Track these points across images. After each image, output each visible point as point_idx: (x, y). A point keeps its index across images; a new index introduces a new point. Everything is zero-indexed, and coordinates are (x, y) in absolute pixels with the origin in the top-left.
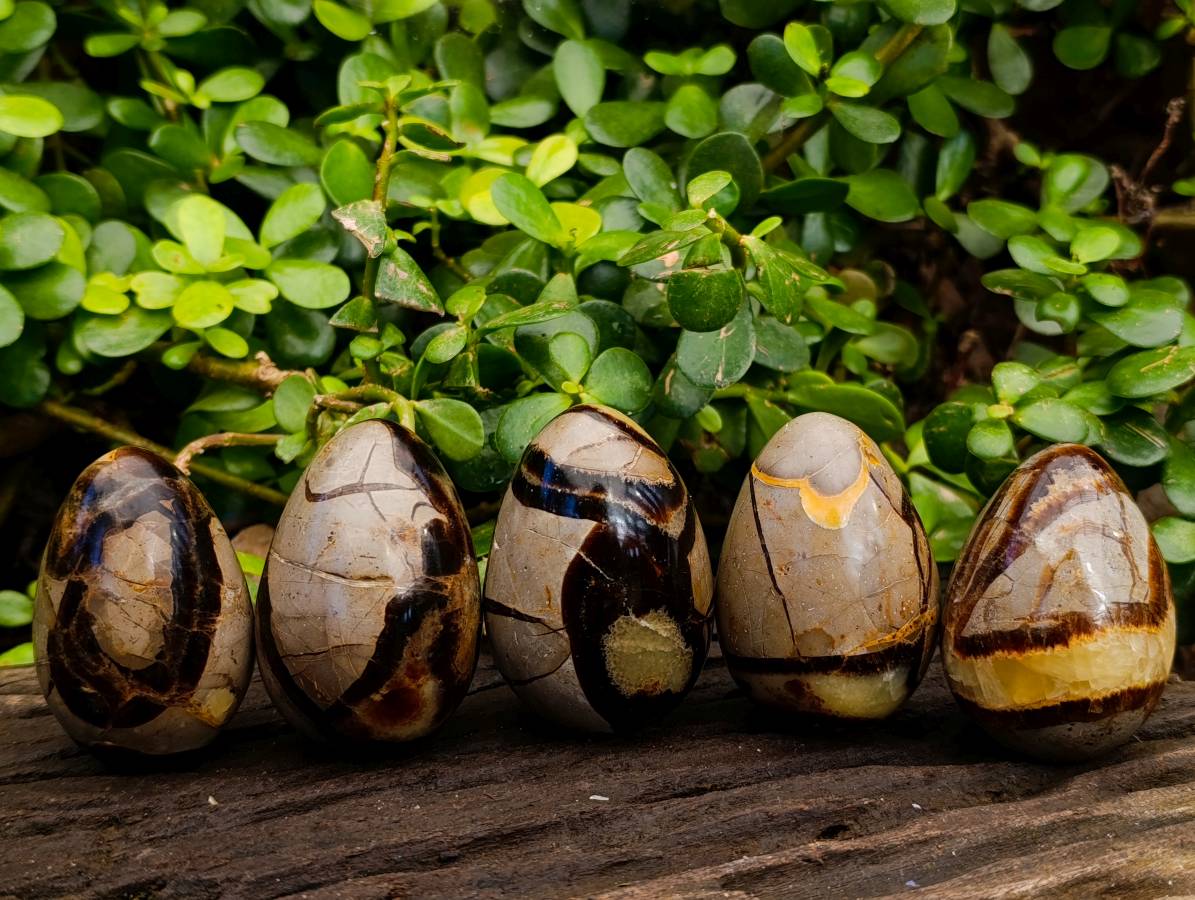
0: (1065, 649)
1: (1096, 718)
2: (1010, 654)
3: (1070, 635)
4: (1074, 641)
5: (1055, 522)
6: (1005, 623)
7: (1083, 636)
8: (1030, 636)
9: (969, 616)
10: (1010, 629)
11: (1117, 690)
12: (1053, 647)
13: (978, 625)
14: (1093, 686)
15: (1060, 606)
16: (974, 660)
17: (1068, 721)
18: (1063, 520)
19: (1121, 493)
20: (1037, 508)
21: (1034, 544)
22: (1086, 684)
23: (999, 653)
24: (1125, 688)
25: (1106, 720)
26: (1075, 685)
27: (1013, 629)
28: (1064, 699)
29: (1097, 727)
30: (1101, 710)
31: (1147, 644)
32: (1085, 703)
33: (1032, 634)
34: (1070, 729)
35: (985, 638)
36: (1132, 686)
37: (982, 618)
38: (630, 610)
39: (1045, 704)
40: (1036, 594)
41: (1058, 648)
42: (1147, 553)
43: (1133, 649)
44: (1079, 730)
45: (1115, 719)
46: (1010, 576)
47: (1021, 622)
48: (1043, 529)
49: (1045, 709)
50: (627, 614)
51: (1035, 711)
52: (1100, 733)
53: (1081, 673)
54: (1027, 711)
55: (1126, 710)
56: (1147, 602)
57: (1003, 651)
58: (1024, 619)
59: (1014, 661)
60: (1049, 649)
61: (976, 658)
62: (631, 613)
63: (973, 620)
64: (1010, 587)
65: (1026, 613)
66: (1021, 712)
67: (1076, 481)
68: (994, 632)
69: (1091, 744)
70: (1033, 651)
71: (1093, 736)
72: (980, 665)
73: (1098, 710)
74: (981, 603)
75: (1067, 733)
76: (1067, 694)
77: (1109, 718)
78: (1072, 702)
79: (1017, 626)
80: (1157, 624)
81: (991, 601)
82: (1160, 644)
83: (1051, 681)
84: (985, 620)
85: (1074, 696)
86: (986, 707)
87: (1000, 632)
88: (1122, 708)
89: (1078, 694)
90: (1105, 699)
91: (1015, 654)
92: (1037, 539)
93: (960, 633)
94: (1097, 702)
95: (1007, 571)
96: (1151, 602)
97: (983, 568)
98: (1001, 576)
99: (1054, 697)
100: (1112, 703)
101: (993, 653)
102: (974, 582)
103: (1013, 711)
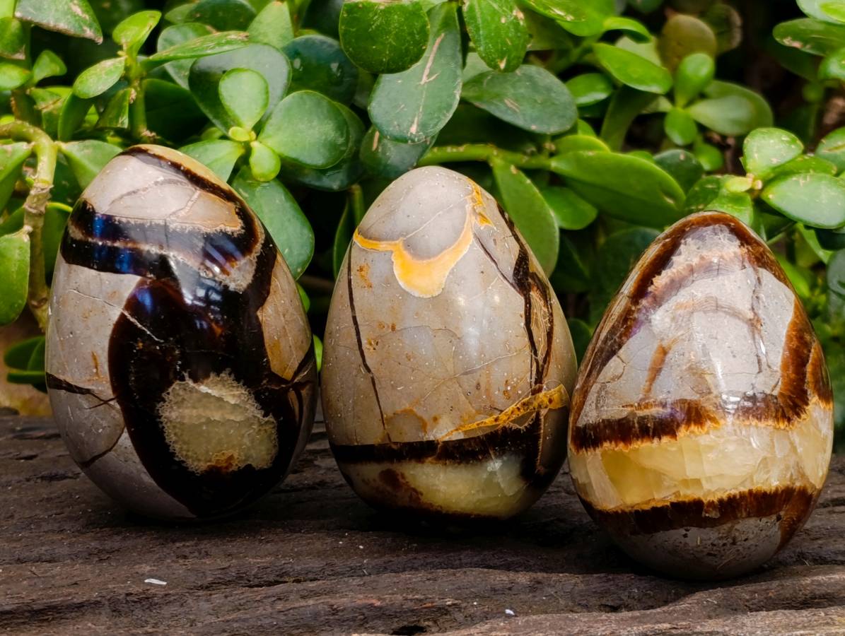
0: (673, 441)
1: (712, 523)
2: (617, 446)
3: (678, 425)
4: (682, 432)
5: (674, 298)
6: (614, 411)
7: (693, 427)
8: (636, 425)
9: (584, 403)
10: (618, 417)
11: (733, 492)
12: (660, 439)
13: (590, 415)
14: (706, 486)
15: (669, 392)
16: (585, 452)
17: (682, 526)
18: (682, 297)
19: (761, 270)
20: (660, 281)
21: (650, 322)
22: (697, 482)
23: (606, 445)
24: (745, 489)
25: (726, 527)
26: (686, 482)
27: (620, 417)
28: (674, 499)
29: (716, 535)
30: (719, 515)
31: (772, 440)
32: (697, 505)
33: (638, 423)
34: (685, 536)
35: (595, 427)
36: (754, 488)
37: (594, 405)
38: (186, 375)
39: (653, 504)
40: (646, 378)
41: (665, 439)
42: (784, 339)
43: (754, 445)
44: (696, 538)
45: (737, 527)
46: (623, 357)
47: (629, 409)
48: (660, 306)
49: (654, 509)
50: (183, 379)
51: (645, 512)
52: (721, 542)
53: (691, 471)
54: (637, 512)
55: (749, 516)
56: (775, 393)
57: (611, 442)
58: (632, 406)
59: (621, 453)
60: (656, 440)
61: (587, 451)
62: (187, 378)
63: (587, 408)
64: (622, 371)
65: (635, 398)
66: (630, 512)
67: (705, 253)
68: (603, 420)
69: (715, 555)
70: (639, 443)
71: (713, 545)
72: (590, 458)
73: (714, 514)
74: (595, 388)
75: (683, 540)
76: (677, 494)
77: (729, 525)
78: (684, 503)
79: (624, 414)
80: (789, 420)
81: (603, 387)
82: (792, 443)
83: (659, 476)
84: (597, 406)
85: (685, 496)
86: (599, 508)
87: (608, 420)
88: (744, 514)
89: (689, 494)
90: (721, 501)
91: (621, 445)
92: (653, 317)
93: (576, 423)
94: (711, 504)
95: (621, 352)
96: (781, 394)
97: (601, 350)
98: (615, 358)
99: (663, 496)
100: (731, 507)
101: (602, 445)
102: (591, 366)
103: (623, 512)
